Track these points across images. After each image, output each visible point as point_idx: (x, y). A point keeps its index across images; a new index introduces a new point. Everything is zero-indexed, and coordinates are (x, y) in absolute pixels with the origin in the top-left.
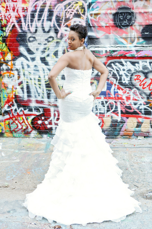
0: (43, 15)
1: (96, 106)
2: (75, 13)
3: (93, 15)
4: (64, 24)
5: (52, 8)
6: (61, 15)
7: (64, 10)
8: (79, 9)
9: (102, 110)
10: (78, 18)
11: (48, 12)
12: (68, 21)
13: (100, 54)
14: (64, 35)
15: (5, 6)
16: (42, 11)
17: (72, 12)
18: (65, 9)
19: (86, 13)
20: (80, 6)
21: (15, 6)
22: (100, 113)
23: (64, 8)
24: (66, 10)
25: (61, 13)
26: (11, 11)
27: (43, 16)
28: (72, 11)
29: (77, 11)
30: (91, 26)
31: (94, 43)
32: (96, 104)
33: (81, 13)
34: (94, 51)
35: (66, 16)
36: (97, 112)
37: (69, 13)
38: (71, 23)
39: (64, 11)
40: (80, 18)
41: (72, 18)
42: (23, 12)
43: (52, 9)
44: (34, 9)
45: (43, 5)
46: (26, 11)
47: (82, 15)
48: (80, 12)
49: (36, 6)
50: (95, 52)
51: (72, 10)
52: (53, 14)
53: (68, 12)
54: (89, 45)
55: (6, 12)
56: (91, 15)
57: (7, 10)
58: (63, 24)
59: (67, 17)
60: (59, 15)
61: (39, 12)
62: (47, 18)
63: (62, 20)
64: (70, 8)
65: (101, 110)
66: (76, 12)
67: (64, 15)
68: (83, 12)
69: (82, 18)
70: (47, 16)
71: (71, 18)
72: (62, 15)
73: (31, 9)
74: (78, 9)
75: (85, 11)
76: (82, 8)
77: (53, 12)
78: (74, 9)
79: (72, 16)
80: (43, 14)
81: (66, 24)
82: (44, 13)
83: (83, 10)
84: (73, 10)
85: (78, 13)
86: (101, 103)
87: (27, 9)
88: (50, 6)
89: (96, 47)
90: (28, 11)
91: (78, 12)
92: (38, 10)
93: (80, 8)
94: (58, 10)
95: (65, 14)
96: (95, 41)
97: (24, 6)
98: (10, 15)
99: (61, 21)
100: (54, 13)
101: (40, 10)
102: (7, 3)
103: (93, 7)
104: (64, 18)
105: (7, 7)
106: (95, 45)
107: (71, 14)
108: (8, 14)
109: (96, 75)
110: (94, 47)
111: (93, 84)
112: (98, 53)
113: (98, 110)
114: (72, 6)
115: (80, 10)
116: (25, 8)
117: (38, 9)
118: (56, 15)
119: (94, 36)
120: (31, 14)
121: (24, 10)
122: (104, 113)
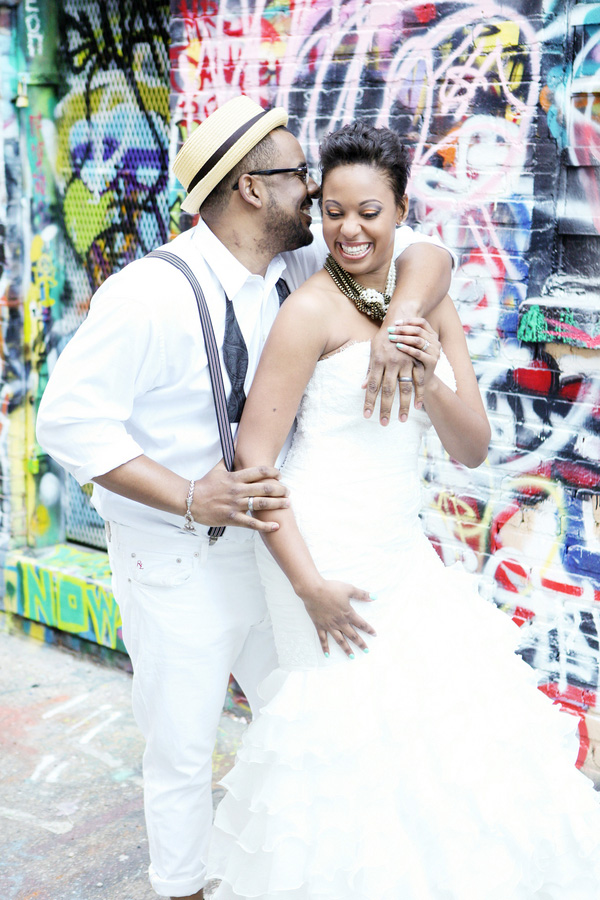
0: (341, 99)
1: (554, 633)
2: (479, 90)
3: (591, 100)
4: (426, 149)
5: (378, 60)
6: (416, 103)
7: (430, 73)
8: (500, 65)
9: (585, 667)
10: (491, 118)
11: (362, 84)
12: (444, 134)
13: (583, 333)
14: (424, 211)
15: (200, 59)
16: (336, 79)
17: (465, 84)
18: (437, 64)
19: (534, 86)
20: (506, 50)
21: (235, 57)
22: (571, 679)
23: (430, 61)
24: (438, 74)
25: (415, 87)
26: (219, 78)
27: (338, 108)
28: (469, 79)
29: (493, 76)
30: (575, 162)
31: (582, 263)
32: (551, 620)
33: (507, 91)
34: (554, 309)
35: (435, 107)
36: (554, 666)
37: (455, 88)
38: (456, 142)
39: (433, 77)
40: (503, 115)
41: (464, 119)
42: (264, 83)
43: (379, 69)
44: (305, 71)
45: (342, 49)
46: (273, 79)
47: (511, 98)
48: (507, 85)
49: (313, 55)
50: (557, 317)
51: (466, 70)
52: (381, 92)
53: (451, 82)
54: (555, 271)
55: (201, 88)
56: (580, 99)
57: (205, 75)
58: (419, 147)
59: (444, 112)
60: (406, 103)
61: (325, 83)
62: (357, 114)
63: (417, 129)
64: (457, 62)
65: (574, 663)
66: (486, 85)
67: (429, 103)
68: (517, 84)
69: (510, 114)
70: (358, 107)
71: (457, 116)
72: (422, 98)
73: (293, 69)
74: (495, 67)
75: (527, 76)
76: (516, 60)
77: (382, 82)
78: (475, 66)
79: (465, 101)
80: (338, 93)
81: (434, 149)
82: (344, 89)
83: (520, 70)
84: (472, 72)
85: (492, 88)
86: (579, 620)
87: (277, 72)
88: (371, 54)
89: (589, 289)
90: (282, 82)
91: (496, 85)
92: (321, 77)
93: (505, 61)
94: (404, 73)
95: (436, 92)
96: (592, 253)
97: (268, 52)
98: (213, 99)
99: (412, 135)
100: (386, 89)
101: (330, 72)
102: (206, 42)
103: (590, 57)
104: (428, 115)
105: (206, 60)
106: (586, 273)
107: (462, 92)
108: (207, 94)
109: (561, 453)
110: (580, 285)
111: (545, 502)
112: (577, 325)
113: (563, 656)
114: (471, 50)
115: (503, 74)
116: (272, 67)
117: (323, 66)
118: (394, 98)
119: (581, 226)
120: (292, 95)
121: (265, 77)
122: (595, 687)
